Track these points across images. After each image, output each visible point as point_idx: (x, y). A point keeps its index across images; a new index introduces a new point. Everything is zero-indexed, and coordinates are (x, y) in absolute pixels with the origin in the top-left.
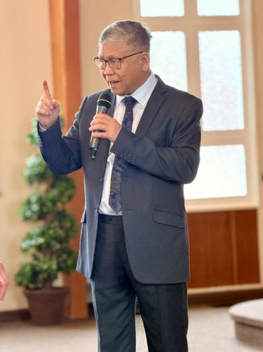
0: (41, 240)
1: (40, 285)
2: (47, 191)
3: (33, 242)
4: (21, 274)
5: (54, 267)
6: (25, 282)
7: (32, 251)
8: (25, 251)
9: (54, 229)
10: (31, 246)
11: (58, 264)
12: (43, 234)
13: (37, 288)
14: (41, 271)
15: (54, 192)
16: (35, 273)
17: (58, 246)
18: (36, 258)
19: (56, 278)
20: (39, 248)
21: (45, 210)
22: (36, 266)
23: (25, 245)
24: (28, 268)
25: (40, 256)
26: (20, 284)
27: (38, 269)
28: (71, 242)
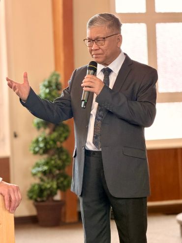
0: (46, 168)
1: (45, 199)
2: (50, 134)
3: (40, 169)
4: (31, 191)
5: (55, 186)
6: (35, 197)
7: (40, 175)
8: (34, 175)
9: (55, 160)
10: (39, 172)
11: (57, 184)
12: (47, 163)
13: (43, 201)
14: (46, 189)
15: (55, 135)
16: (41, 191)
17: (57, 172)
18: (42, 180)
19: (56, 194)
20: (44, 173)
21: (48, 147)
22: (42, 185)
23: (34, 171)
24: (36, 187)
25: (45, 178)
26: (31, 198)
27: (43, 187)
28: (67, 169)
